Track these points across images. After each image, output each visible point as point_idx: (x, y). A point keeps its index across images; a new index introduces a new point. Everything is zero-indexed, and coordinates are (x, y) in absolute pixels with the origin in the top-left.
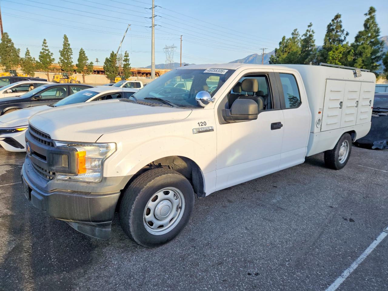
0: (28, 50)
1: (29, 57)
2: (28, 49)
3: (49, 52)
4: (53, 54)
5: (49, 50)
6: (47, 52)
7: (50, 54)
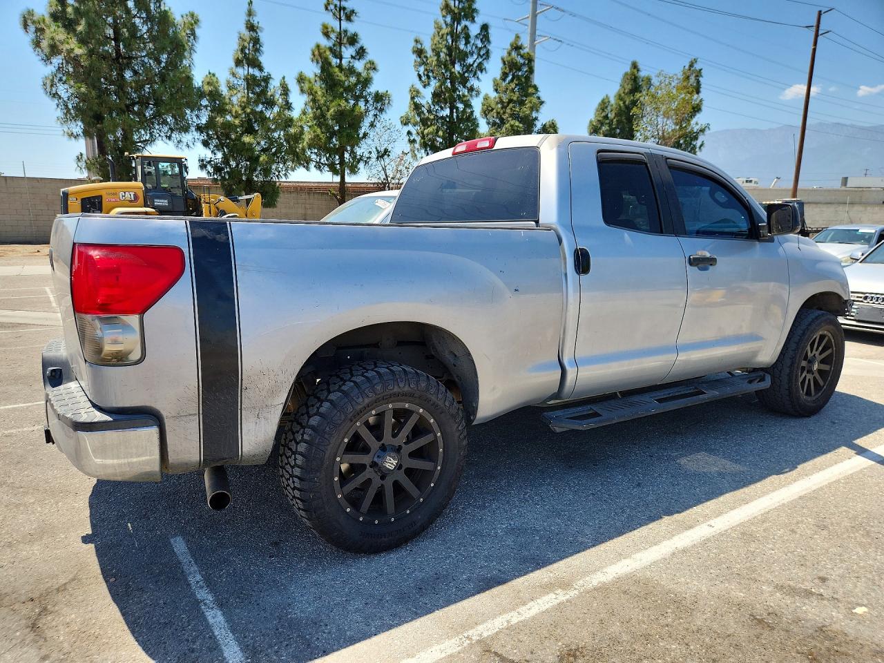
0: (251, 27)
1: (257, 73)
2: (255, 20)
3: (361, 53)
4: (374, 69)
5: (363, 41)
6: (347, 52)
7: (359, 66)
